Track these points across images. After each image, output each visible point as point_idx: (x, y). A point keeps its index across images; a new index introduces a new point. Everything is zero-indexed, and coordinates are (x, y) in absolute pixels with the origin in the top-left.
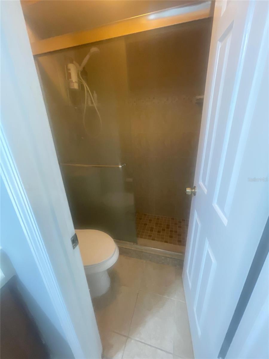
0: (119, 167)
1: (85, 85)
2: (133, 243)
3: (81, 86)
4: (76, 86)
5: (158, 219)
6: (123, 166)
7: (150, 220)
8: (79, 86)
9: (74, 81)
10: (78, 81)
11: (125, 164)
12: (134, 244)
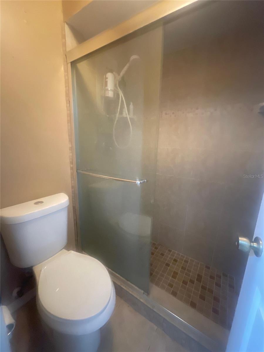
0: (136, 183)
1: (121, 94)
2: (143, 291)
3: (117, 95)
4: (110, 94)
5: (186, 262)
6: (141, 182)
7: (175, 260)
8: (114, 95)
9: (109, 89)
10: (114, 89)
11: (146, 180)
12: (144, 293)
